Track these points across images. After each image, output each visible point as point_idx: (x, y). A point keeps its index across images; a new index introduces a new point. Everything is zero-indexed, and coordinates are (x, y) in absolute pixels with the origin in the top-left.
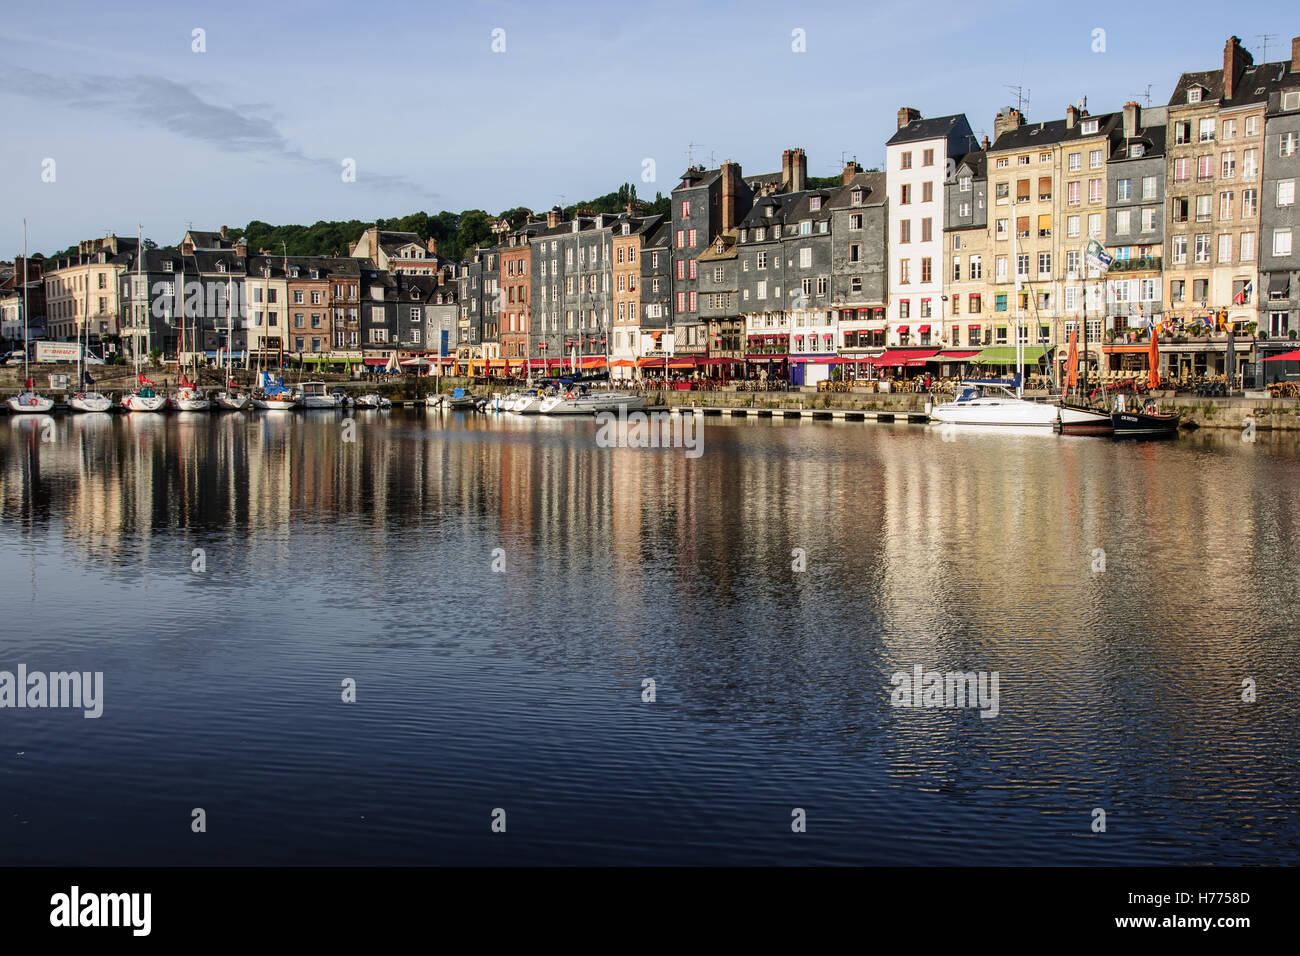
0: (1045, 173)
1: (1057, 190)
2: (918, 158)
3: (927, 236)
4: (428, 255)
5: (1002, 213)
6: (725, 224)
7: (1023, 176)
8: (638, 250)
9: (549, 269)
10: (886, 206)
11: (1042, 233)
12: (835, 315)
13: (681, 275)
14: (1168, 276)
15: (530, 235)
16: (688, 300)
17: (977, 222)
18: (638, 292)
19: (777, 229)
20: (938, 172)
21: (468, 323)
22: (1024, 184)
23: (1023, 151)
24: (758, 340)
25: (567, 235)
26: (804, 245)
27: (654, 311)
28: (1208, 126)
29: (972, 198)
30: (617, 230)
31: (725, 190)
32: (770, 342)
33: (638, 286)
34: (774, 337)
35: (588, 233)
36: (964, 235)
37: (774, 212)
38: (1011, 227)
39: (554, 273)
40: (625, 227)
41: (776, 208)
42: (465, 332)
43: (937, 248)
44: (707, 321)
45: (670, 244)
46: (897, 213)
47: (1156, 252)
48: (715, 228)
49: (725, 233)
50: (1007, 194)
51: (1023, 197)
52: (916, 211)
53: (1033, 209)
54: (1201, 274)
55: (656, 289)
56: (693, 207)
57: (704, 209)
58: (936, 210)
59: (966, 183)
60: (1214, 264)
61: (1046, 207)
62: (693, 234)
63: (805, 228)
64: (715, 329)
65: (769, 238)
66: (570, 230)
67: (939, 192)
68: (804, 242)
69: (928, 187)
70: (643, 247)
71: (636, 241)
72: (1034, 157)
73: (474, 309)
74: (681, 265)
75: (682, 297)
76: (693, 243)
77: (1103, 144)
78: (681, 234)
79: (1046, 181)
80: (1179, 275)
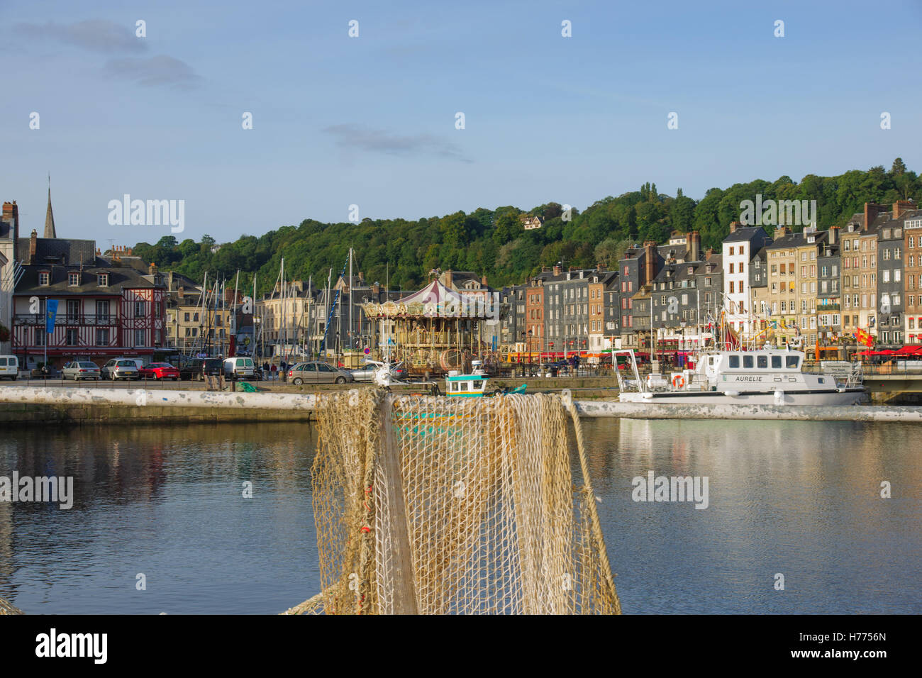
0: (792, 261)
1: (797, 271)
2: (737, 251)
3: (741, 290)
4: (482, 287)
5: (774, 280)
6: (648, 279)
7: (783, 262)
8: (602, 292)
9: (554, 300)
10: (722, 275)
11: (791, 290)
12: (700, 330)
13: (625, 306)
14: (844, 313)
15: (543, 280)
16: (628, 320)
17: (763, 285)
18: (602, 315)
19: (671, 283)
20: (745, 258)
21: (507, 331)
22: (783, 266)
23: (782, 250)
24: (663, 342)
25: (564, 282)
26: (684, 293)
27: (611, 326)
28: (857, 243)
29: (760, 272)
30: (591, 280)
31: (648, 261)
32: (669, 343)
33: (602, 311)
34: (671, 341)
35: (575, 281)
36: (758, 290)
37: (671, 274)
38: (778, 286)
39: (557, 303)
40: (595, 278)
41: (672, 272)
42: (506, 336)
43: (745, 297)
44: (637, 332)
45: (619, 289)
46: (728, 278)
47: (838, 301)
48: (642, 281)
49: (648, 284)
50: (776, 271)
51: (783, 272)
52: (737, 277)
53: (787, 278)
54: (855, 313)
55: (611, 314)
56: (630, 269)
57: (636, 270)
58: (745, 276)
59: (757, 264)
60: (860, 308)
61: (792, 278)
62: (630, 284)
63: (684, 283)
64: (642, 336)
65: (667, 287)
66: (566, 279)
67: (746, 268)
68: (684, 291)
69: (741, 265)
70: (605, 290)
71: (601, 287)
72: (787, 253)
73: (511, 322)
74: (624, 300)
75: (625, 318)
76: (630, 289)
77: (815, 249)
78: (624, 284)
79: (792, 265)
80: (846, 313)
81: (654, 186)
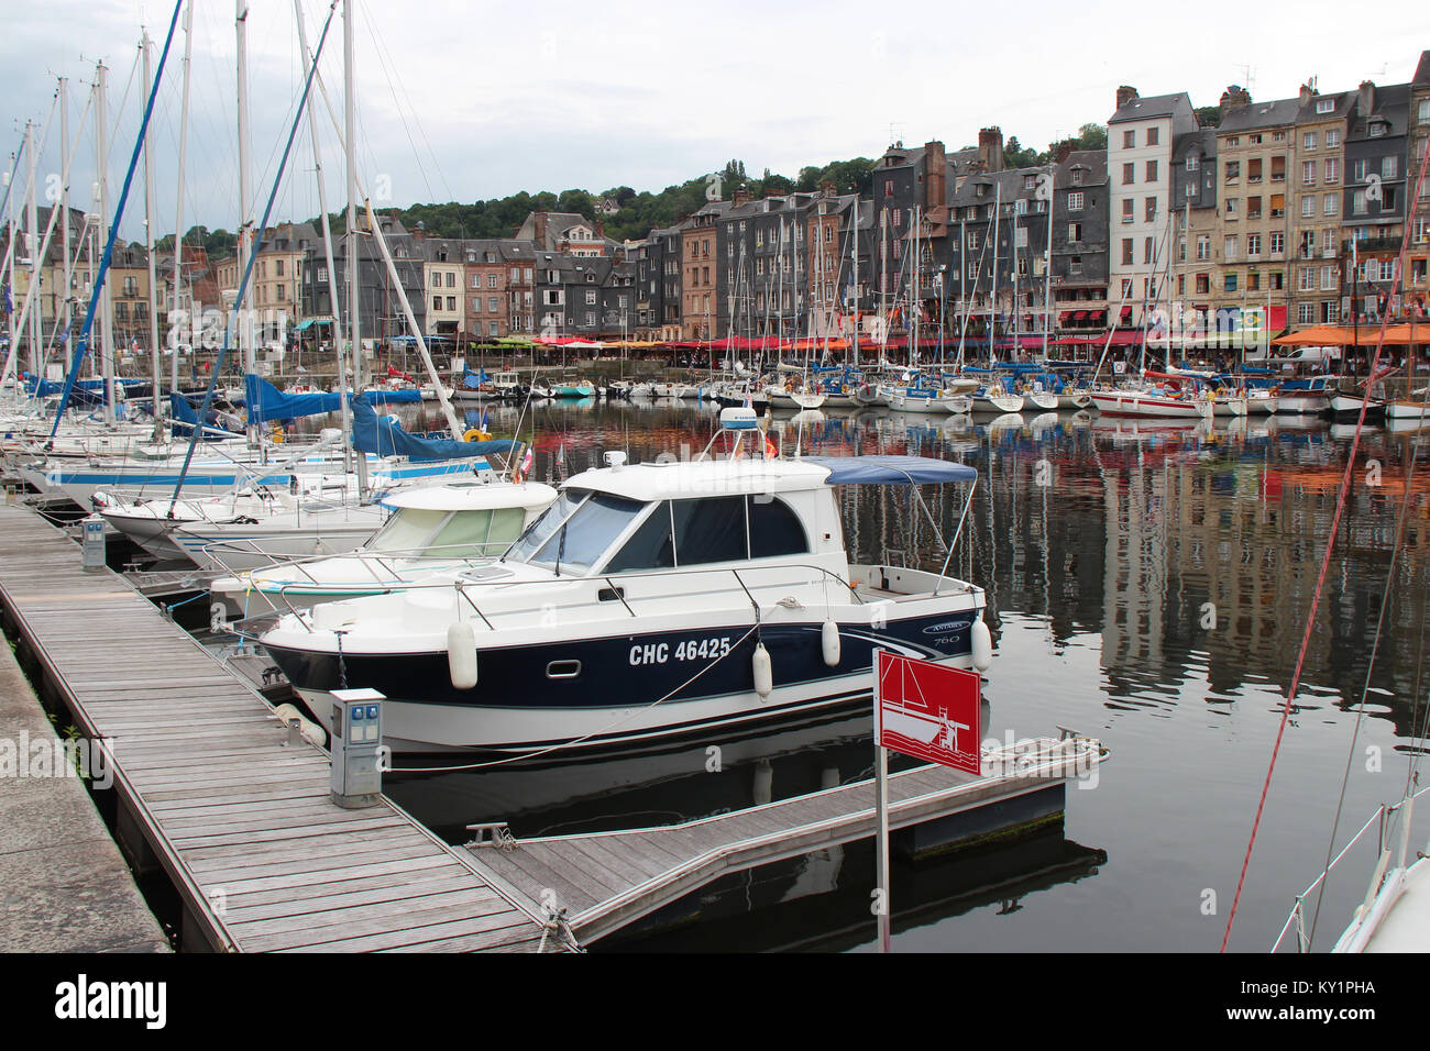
0: (1278, 153)
1: (1290, 172)
2: (1141, 137)
3: (1150, 216)
4: (596, 236)
5: (1232, 193)
6: (930, 203)
7: (1255, 155)
8: (836, 231)
9: (737, 250)
10: (1106, 187)
11: (1274, 213)
12: (1052, 296)
14: (1408, 255)
15: (717, 215)
16: (892, 282)
17: (1206, 203)
18: (836, 273)
19: (990, 208)
20: (1163, 151)
21: (647, 306)
22: (1255, 164)
23: (1254, 131)
25: (757, 215)
26: (1019, 225)
29: (1200, 177)
30: (812, 210)
31: (930, 169)
33: (836, 266)
35: (779, 213)
36: (1192, 216)
37: (986, 193)
38: (1242, 208)
39: (743, 253)
40: (821, 207)
41: (988, 189)
42: (643, 314)
43: (1159, 229)
45: (872, 224)
46: (1120, 192)
47: (1396, 232)
50: (1237, 175)
51: (1255, 176)
52: (1141, 190)
53: (1266, 188)
56: (897, 188)
57: (909, 188)
58: (1161, 189)
59: (1191, 162)
61: (1280, 187)
62: (897, 215)
63: (1020, 207)
66: (761, 211)
67: (1164, 171)
68: (1019, 222)
69: (1152, 167)
71: (834, 223)
72: (1266, 136)
73: (653, 290)
74: (884, 246)
75: (885, 278)
76: (897, 222)
77: (1340, 124)
78: (884, 215)
79: (1279, 161)
80: (1420, 252)
81: (741, 164)
